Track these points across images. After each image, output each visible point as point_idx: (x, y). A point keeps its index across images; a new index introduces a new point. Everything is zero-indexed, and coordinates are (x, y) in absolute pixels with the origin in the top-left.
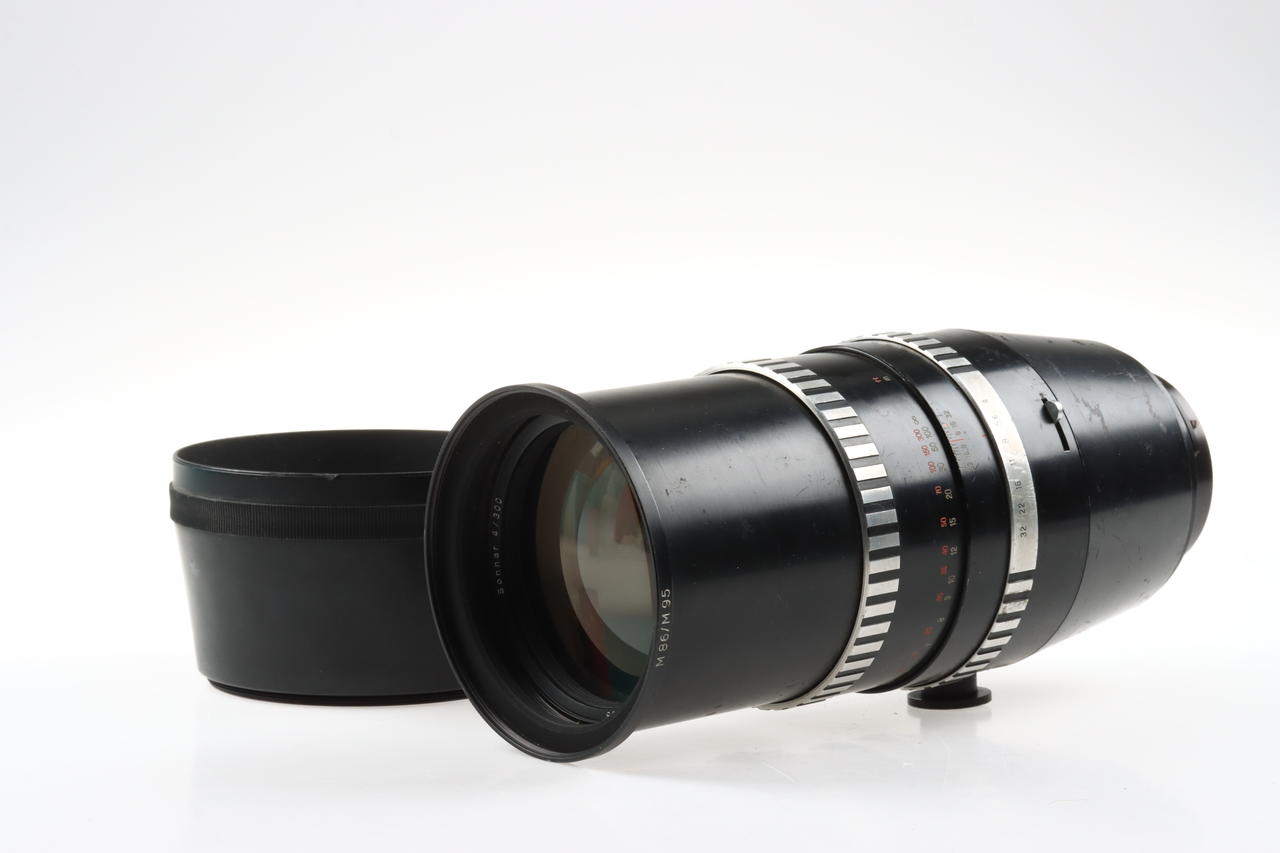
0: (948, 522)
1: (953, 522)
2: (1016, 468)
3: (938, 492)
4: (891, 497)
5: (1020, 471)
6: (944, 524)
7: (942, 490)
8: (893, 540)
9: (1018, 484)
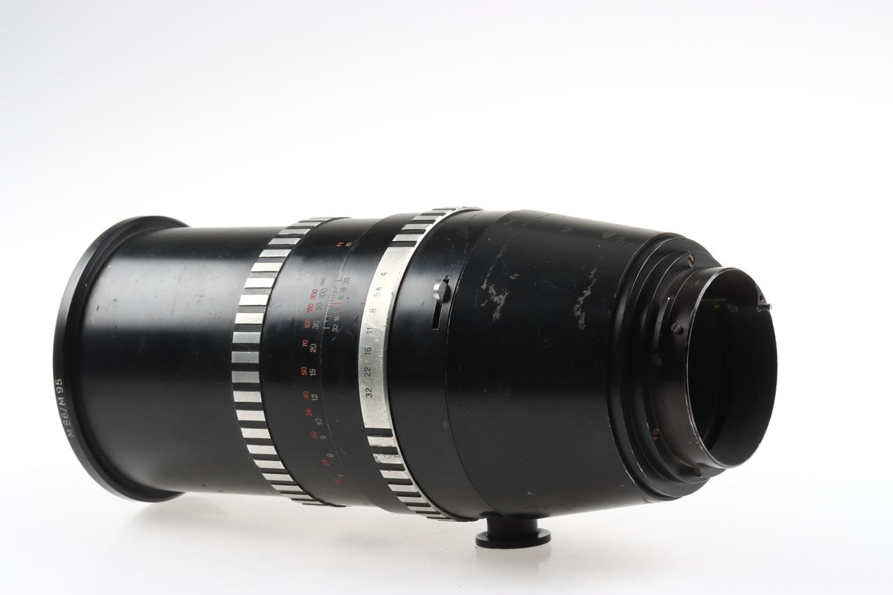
0: (308, 371)
1: (313, 372)
2: (370, 335)
3: (304, 344)
4: (258, 341)
5: (375, 338)
6: (304, 372)
7: (309, 344)
8: (253, 377)
9: (368, 350)
